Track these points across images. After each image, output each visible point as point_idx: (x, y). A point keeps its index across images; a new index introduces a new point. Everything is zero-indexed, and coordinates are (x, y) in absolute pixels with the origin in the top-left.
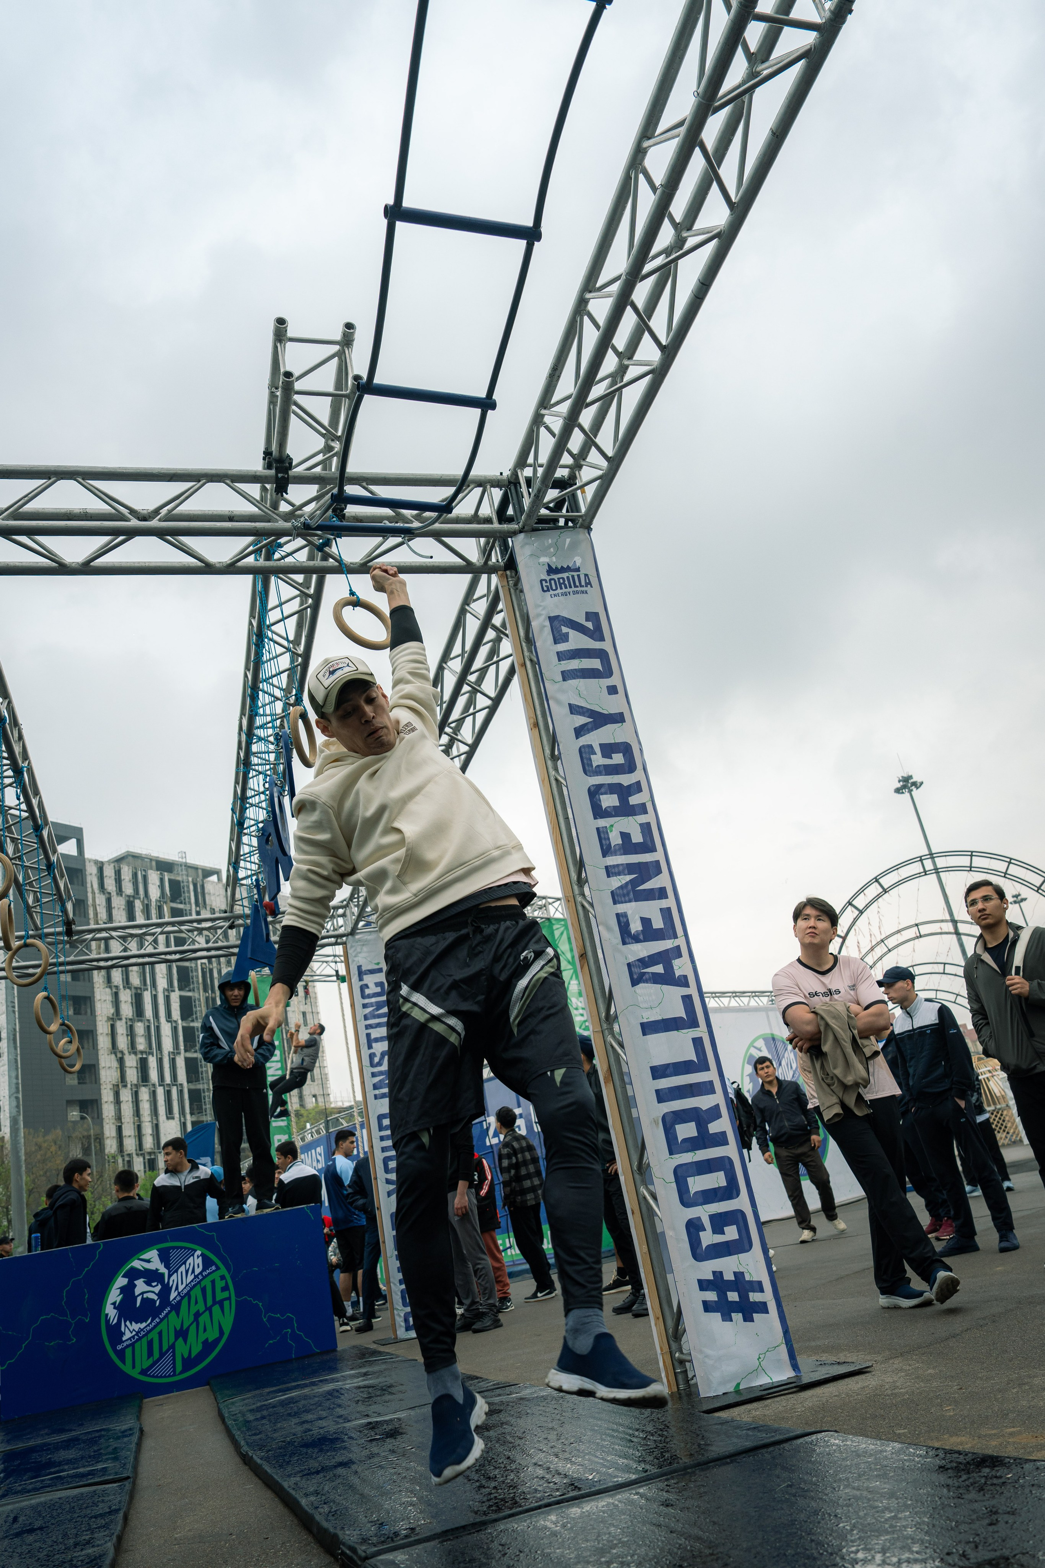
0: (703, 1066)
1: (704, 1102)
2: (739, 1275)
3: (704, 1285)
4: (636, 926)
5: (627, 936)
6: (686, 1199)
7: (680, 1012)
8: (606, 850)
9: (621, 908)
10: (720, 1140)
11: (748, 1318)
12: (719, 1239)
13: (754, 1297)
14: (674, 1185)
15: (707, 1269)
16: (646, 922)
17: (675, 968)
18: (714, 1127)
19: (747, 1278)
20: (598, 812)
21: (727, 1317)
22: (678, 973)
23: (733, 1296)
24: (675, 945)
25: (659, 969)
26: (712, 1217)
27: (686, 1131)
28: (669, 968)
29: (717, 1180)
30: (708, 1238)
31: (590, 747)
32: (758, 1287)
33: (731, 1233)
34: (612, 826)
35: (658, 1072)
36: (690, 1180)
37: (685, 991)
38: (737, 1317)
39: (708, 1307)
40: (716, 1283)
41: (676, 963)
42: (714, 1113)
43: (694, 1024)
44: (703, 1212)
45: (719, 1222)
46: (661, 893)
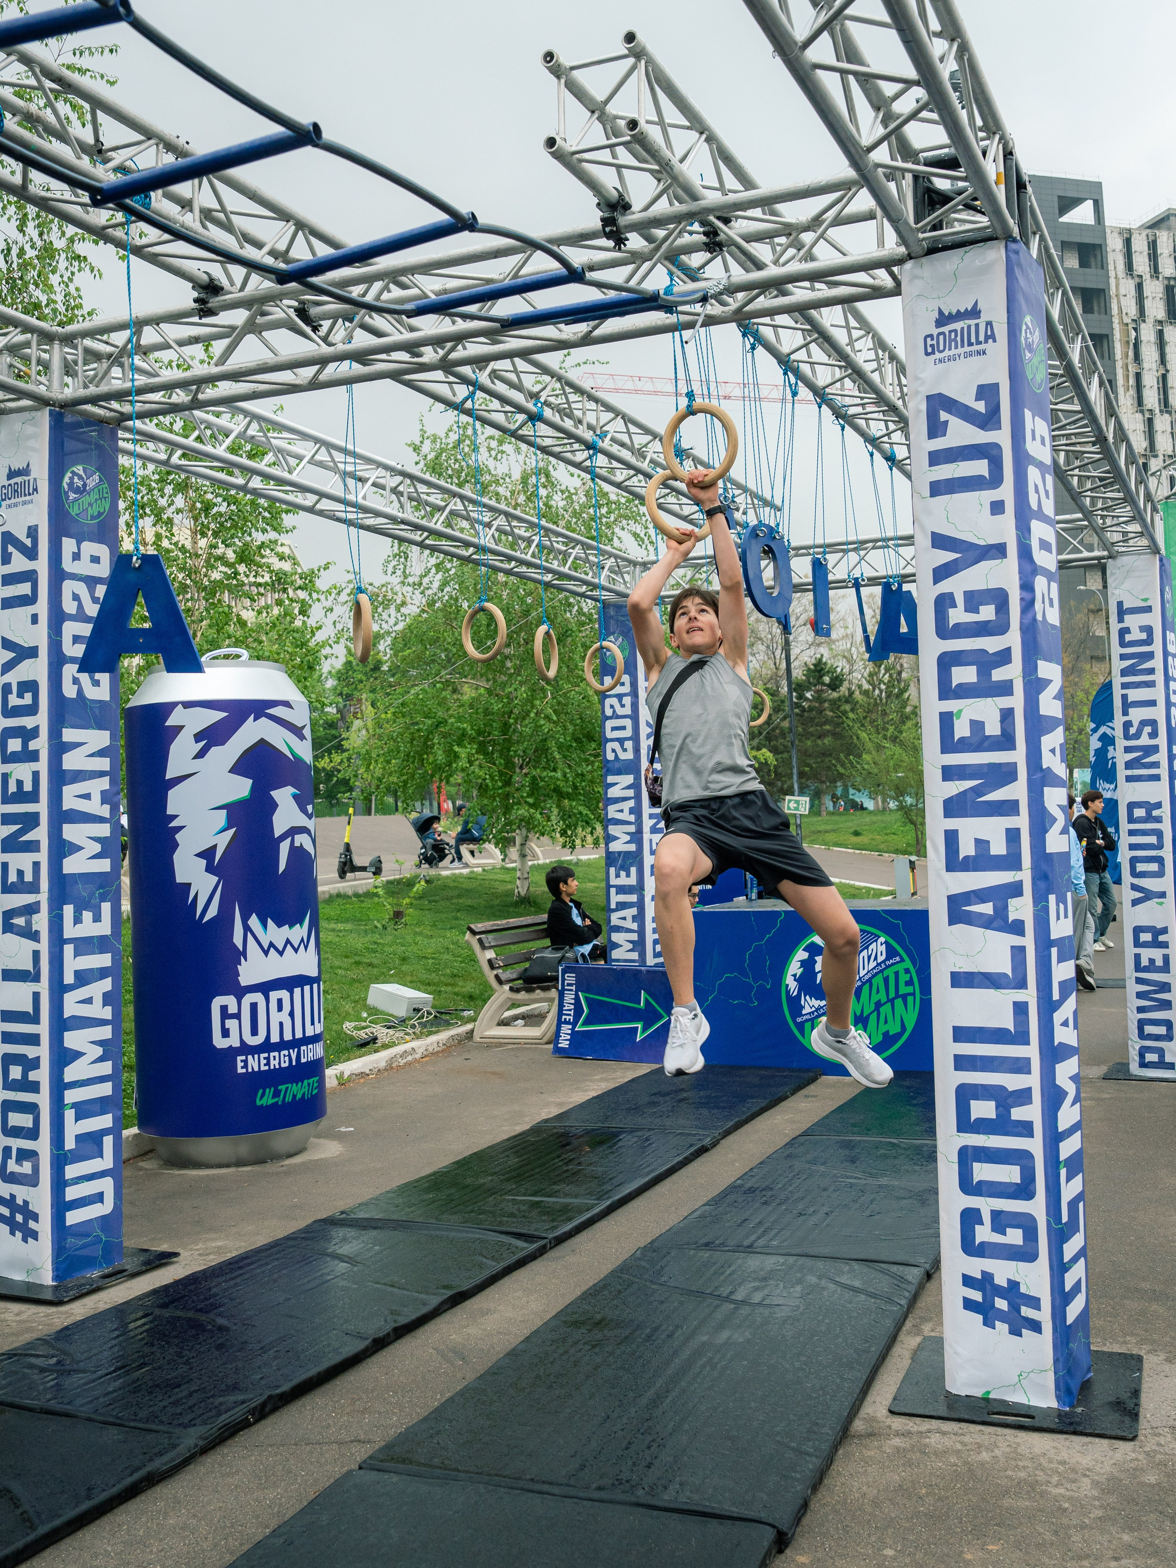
0: (1020, 1037)
1: (1012, 1082)
2: (1014, 1285)
3: (968, 1281)
4: (967, 849)
5: (954, 863)
6: (967, 1185)
7: (1004, 966)
8: (948, 744)
9: (953, 823)
10: (1026, 1129)
11: (1015, 1332)
12: (997, 1238)
13: (1026, 1311)
14: (956, 1167)
15: (976, 1266)
16: (982, 844)
17: (1010, 908)
18: (1018, 1114)
19: (1023, 1290)
20: (946, 691)
21: (988, 1323)
22: (1012, 917)
23: (1001, 1304)
24: (1017, 879)
25: (987, 909)
26: (996, 1215)
27: (984, 1109)
28: (1001, 911)
29: (1011, 1174)
30: (984, 1233)
31: (951, 596)
32: (1034, 1302)
33: (1015, 1237)
34: (960, 711)
35: (961, 1034)
36: (976, 1166)
37: (1017, 941)
38: (1002, 1327)
39: (969, 1305)
40: (984, 1282)
41: (1013, 903)
42: (1024, 1097)
43: (1022, 984)
44: (986, 1205)
45: (1000, 1221)
46: (1009, 808)
